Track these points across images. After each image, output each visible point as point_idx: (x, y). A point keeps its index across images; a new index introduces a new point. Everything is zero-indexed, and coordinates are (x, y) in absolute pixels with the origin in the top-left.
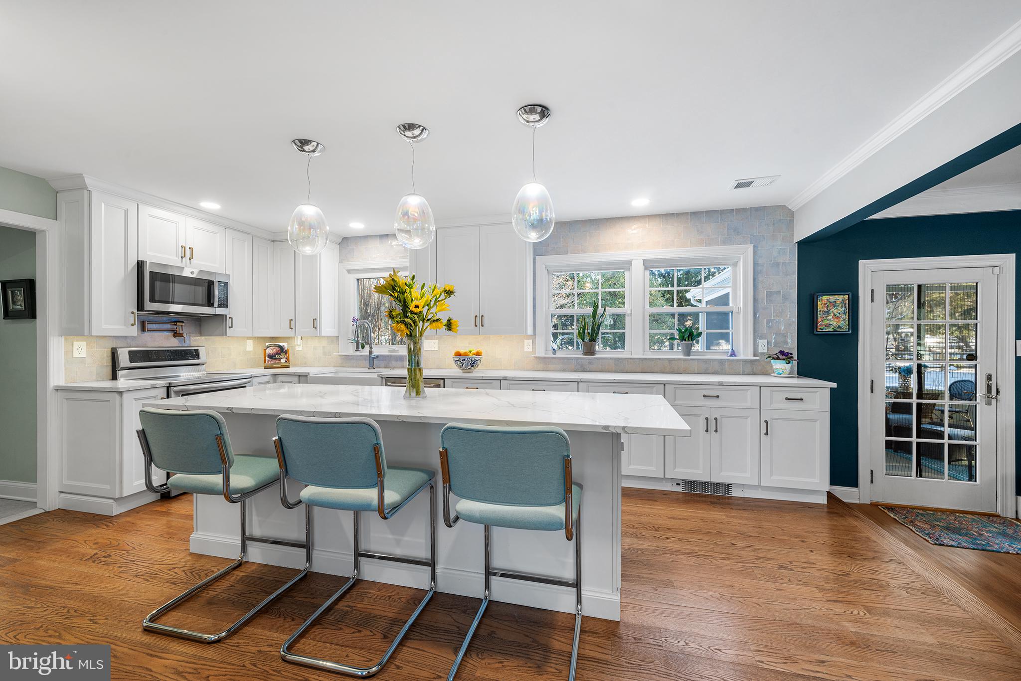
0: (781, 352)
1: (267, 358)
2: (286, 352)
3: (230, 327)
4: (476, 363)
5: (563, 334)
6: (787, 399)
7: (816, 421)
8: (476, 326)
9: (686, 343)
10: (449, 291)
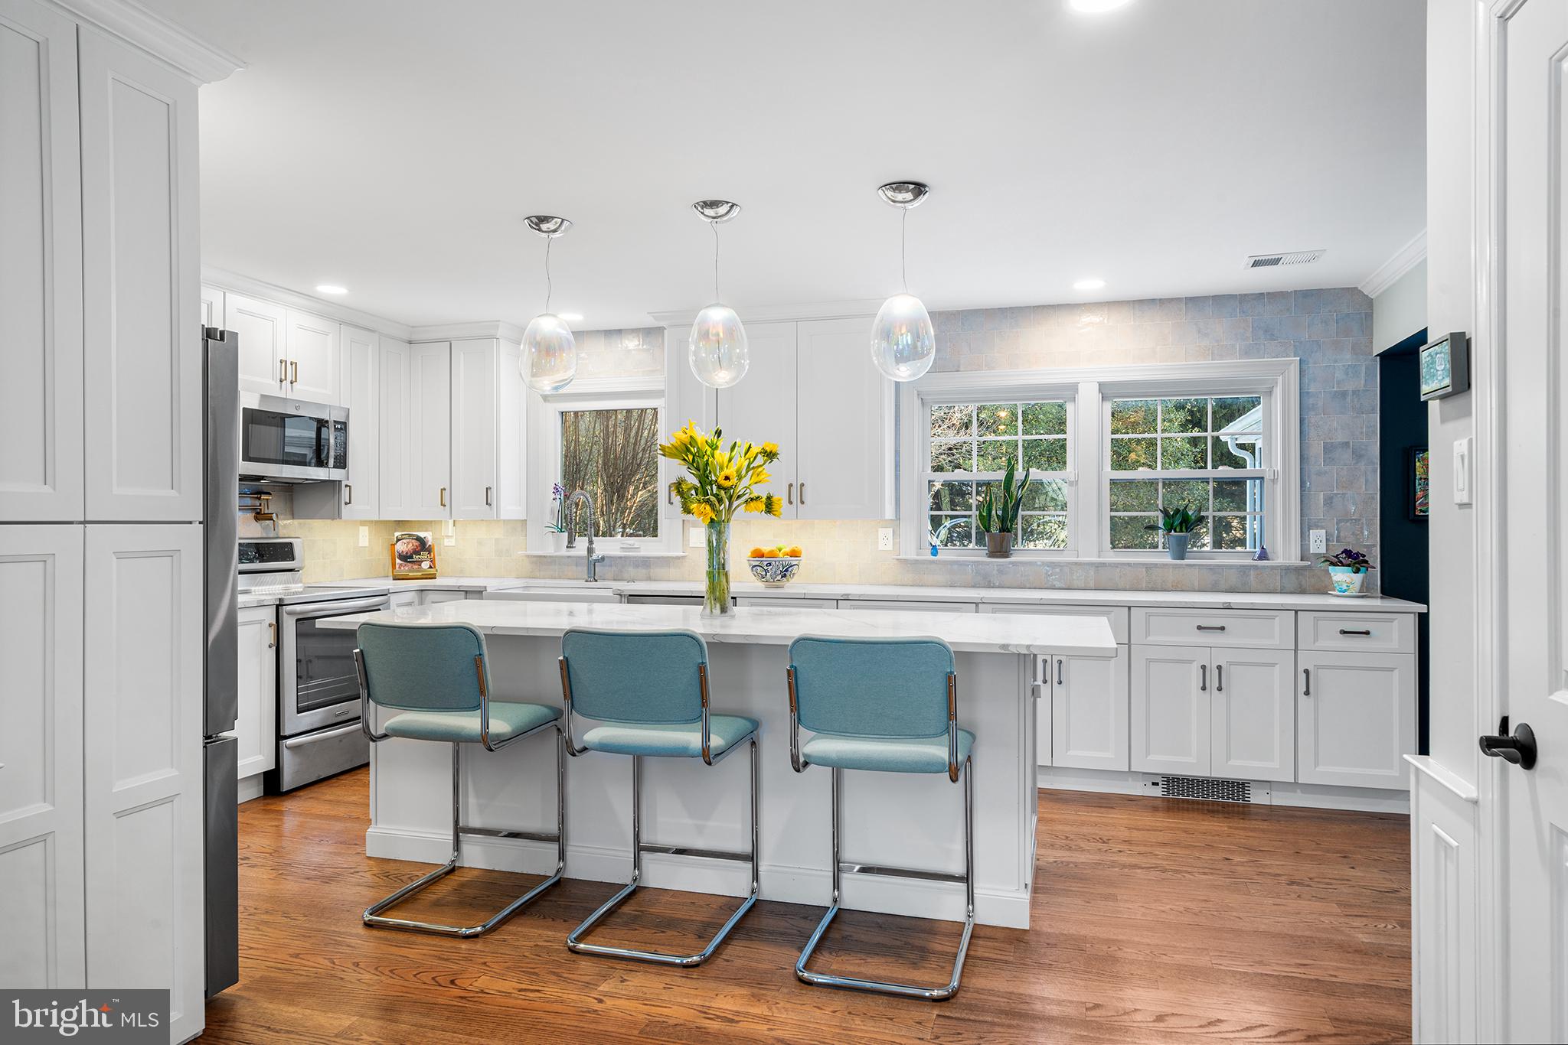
0: (1345, 551)
1: (398, 561)
2: (429, 550)
3: (346, 504)
4: (790, 569)
5: (953, 517)
6: (1343, 632)
7: (1392, 670)
8: (790, 503)
9: (1177, 536)
10: (771, 452)
